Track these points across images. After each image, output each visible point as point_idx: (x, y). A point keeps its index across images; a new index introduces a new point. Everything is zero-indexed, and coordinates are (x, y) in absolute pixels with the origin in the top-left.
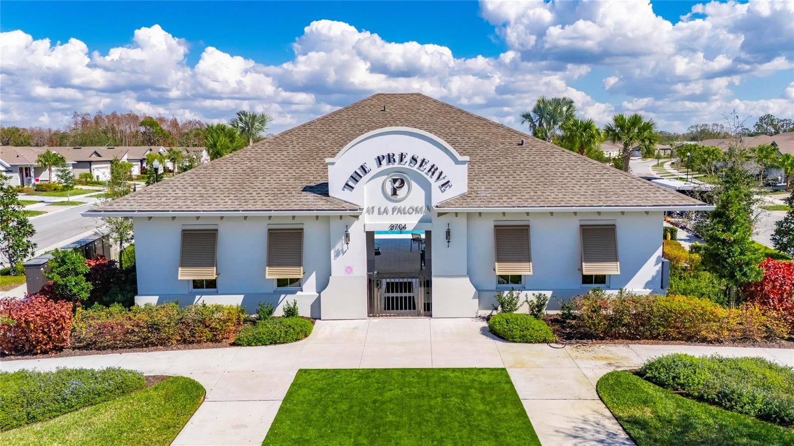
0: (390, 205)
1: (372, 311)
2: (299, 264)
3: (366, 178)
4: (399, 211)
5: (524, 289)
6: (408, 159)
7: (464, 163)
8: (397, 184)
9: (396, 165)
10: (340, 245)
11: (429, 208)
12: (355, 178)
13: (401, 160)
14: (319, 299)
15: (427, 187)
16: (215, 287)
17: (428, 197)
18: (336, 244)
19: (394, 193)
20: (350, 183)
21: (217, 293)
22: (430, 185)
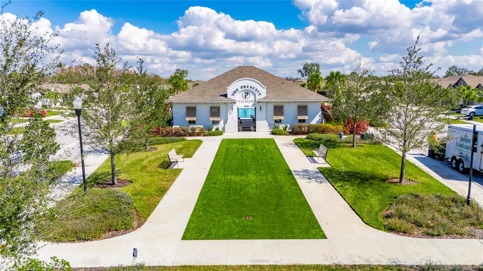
0: (245, 100)
1: (239, 130)
2: (219, 116)
3: (238, 92)
4: (247, 102)
5: (282, 124)
6: (249, 87)
7: (265, 88)
8: (246, 94)
9: (246, 89)
10: (230, 111)
11: (255, 101)
12: (235, 92)
13: (248, 87)
14: (224, 127)
15: (255, 95)
16: (195, 123)
17: (255, 98)
18: (229, 111)
19: (246, 97)
20: (233, 94)
21: (196, 125)
22: (256, 94)
